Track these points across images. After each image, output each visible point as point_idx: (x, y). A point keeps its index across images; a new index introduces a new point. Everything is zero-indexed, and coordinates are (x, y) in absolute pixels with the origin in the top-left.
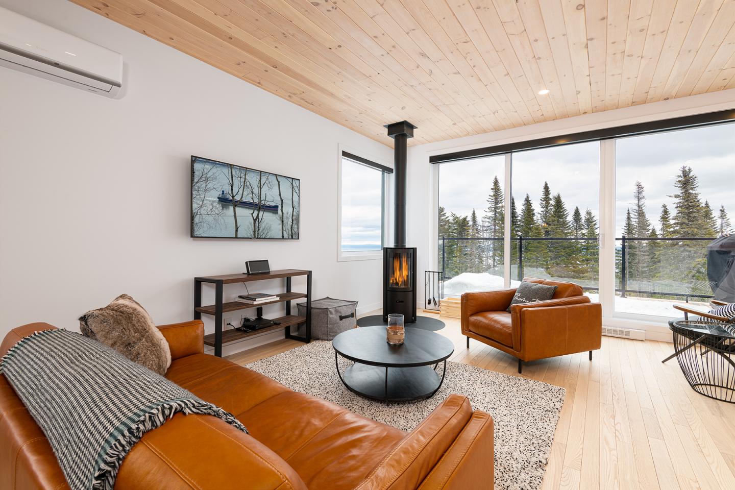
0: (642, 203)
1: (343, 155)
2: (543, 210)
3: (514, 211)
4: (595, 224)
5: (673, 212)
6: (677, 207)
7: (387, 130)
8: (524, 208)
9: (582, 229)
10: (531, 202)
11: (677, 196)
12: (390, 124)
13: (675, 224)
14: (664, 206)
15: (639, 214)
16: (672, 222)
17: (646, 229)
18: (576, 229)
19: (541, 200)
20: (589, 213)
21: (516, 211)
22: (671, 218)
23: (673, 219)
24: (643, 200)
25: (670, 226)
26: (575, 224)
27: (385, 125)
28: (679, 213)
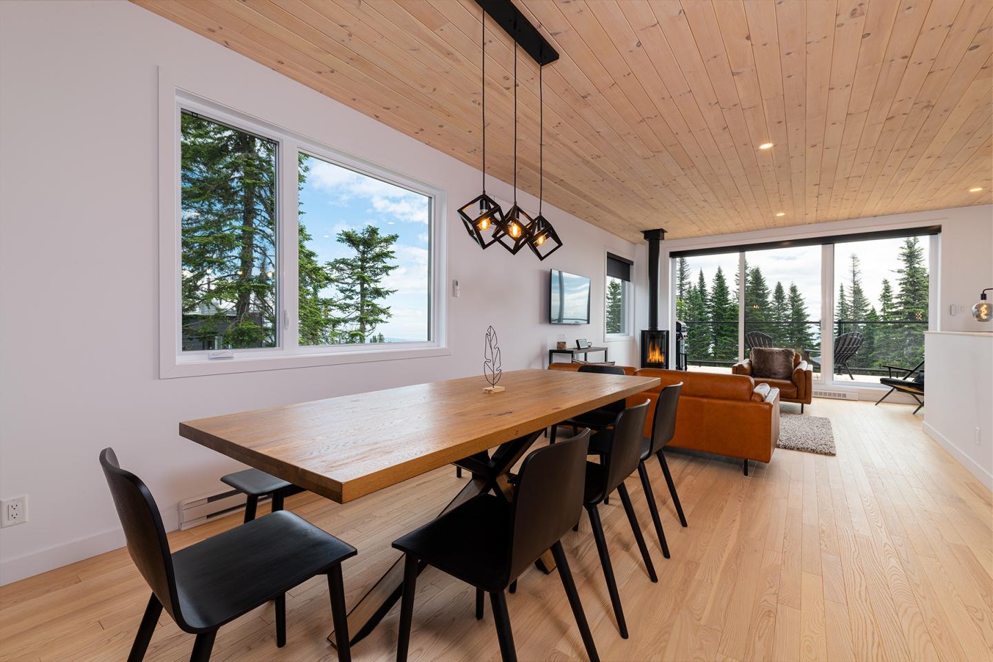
0: (859, 278)
2: (739, 287)
3: (703, 288)
4: (802, 304)
5: (896, 290)
6: (900, 284)
7: (643, 235)
8: (715, 285)
9: (786, 310)
10: (724, 278)
11: (901, 271)
12: (647, 230)
13: (898, 303)
14: (886, 282)
15: (855, 291)
16: (895, 301)
17: (863, 310)
18: (778, 310)
20: (793, 290)
22: (893, 296)
23: (896, 298)
24: (859, 275)
25: (892, 306)
26: (777, 304)
27: (642, 232)
28: (903, 291)
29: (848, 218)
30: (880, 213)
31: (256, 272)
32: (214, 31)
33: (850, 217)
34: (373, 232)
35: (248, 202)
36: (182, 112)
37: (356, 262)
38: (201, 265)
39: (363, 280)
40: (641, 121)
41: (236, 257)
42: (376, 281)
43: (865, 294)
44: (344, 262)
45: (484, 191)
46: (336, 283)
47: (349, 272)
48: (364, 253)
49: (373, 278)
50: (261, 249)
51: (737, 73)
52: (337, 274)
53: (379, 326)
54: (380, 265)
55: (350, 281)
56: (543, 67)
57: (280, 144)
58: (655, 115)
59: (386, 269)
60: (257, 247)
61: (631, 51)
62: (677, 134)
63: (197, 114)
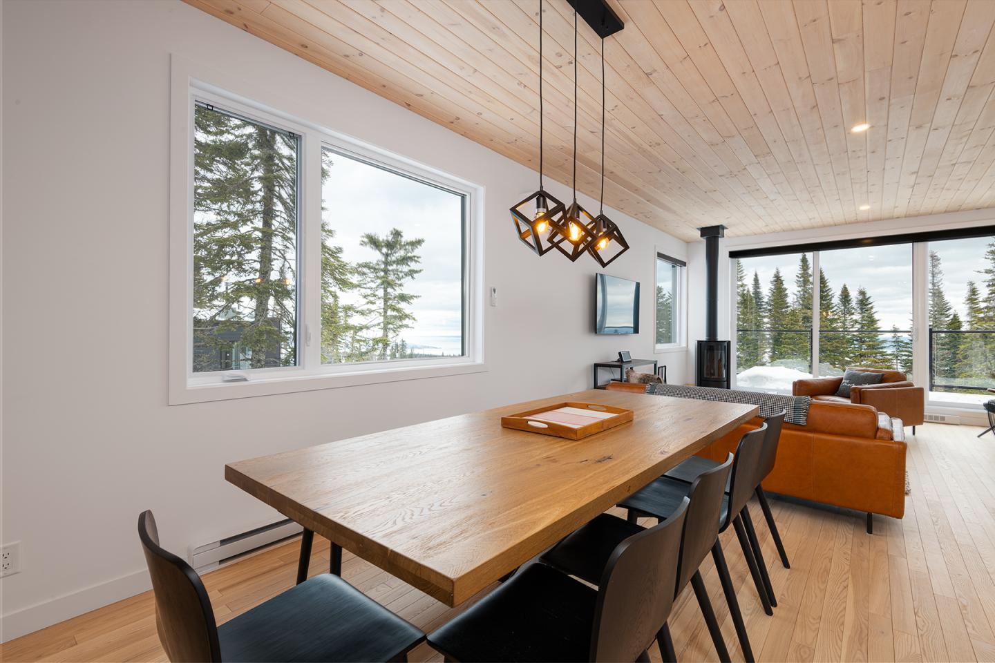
0: (938, 279)
1: (658, 256)
2: (800, 289)
3: (758, 290)
4: (872, 308)
5: (983, 292)
6: (989, 286)
7: (700, 232)
8: (773, 287)
9: (853, 314)
10: (782, 279)
11: (988, 272)
12: (704, 226)
13: (986, 307)
14: (971, 284)
15: (934, 294)
16: (982, 305)
17: (944, 314)
18: (844, 313)
19: (797, 276)
20: (863, 293)
21: (761, 290)
22: (981, 299)
23: (983, 302)
24: (939, 275)
25: (979, 310)
26: (843, 308)
27: (698, 229)
28: (991, 294)
29: (946, 212)
30: (986, 205)
31: (274, 276)
32: (232, 13)
33: (948, 210)
34: (397, 234)
35: (268, 202)
36: (196, 105)
37: (378, 265)
38: (219, 268)
39: (387, 284)
40: (714, 101)
41: (255, 261)
42: (401, 285)
43: (947, 297)
44: (366, 265)
45: (542, 187)
46: (358, 288)
47: (372, 275)
48: (387, 255)
49: (397, 282)
50: (280, 253)
51: (839, 40)
52: (360, 278)
53: (403, 332)
54: (405, 269)
55: (373, 285)
56: (604, 39)
57: (303, 138)
58: (732, 93)
59: (412, 273)
60: (277, 249)
61: (712, 17)
62: (755, 115)
63: (212, 107)
